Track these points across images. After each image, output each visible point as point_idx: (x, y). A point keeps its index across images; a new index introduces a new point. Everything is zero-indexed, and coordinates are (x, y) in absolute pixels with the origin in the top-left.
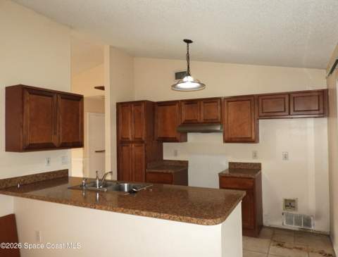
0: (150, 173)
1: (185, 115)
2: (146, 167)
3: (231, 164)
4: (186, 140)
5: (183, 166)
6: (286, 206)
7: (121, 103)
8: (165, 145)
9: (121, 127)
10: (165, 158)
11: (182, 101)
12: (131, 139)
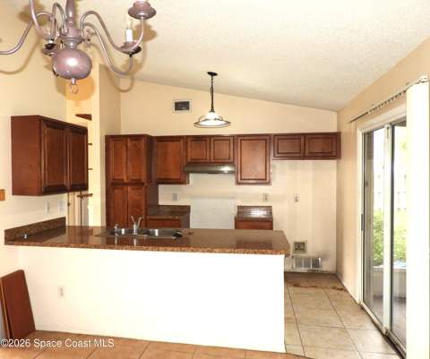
0: (152, 219)
1: (192, 153)
2: (146, 214)
3: (240, 207)
4: (188, 182)
6: (296, 249)
7: (112, 137)
9: (112, 167)
10: (161, 203)
11: (188, 137)
12: (125, 180)
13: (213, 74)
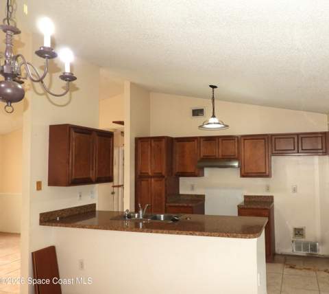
0: (170, 206)
1: (204, 150)
2: (166, 202)
3: (246, 197)
4: (203, 175)
5: (200, 200)
6: (296, 234)
7: (140, 138)
8: (181, 179)
9: (140, 162)
10: (181, 192)
12: (150, 174)
13: (213, 87)
